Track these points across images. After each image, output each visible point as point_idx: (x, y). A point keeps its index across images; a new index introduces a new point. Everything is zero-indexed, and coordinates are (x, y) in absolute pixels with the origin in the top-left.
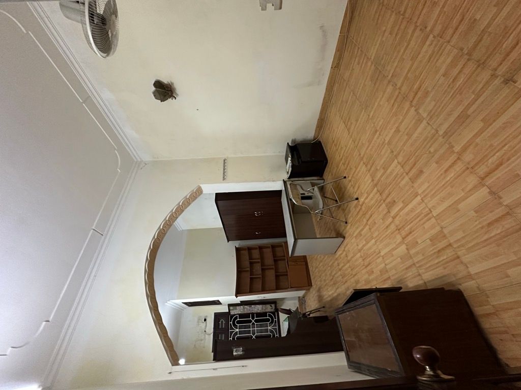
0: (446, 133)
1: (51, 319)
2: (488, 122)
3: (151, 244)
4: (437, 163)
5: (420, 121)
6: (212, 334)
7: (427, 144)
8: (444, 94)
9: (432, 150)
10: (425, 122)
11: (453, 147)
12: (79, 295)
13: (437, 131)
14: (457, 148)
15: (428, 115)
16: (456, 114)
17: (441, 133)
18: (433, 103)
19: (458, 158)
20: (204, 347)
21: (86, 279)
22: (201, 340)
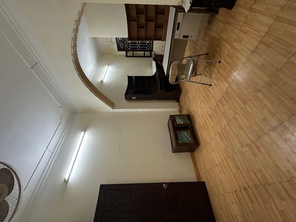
0: (234, 158)
1: (60, 106)
2: (234, 175)
3: (75, 67)
4: (224, 149)
5: (242, 146)
6: (116, 43)
7: (231, 147)
8: (250, 165)
9: (229, 148)
10: (240, 148)
11: (229, 158)
12: (58, 91)
13: (235, 154)
14: (228, 160)
15: (243, 152)
16: (240, 166)
17: (234, 155)
18: (248, 157)
19: (225, 159)
20: (113, 49)
21: (55, 87)
22: (111, 45)
